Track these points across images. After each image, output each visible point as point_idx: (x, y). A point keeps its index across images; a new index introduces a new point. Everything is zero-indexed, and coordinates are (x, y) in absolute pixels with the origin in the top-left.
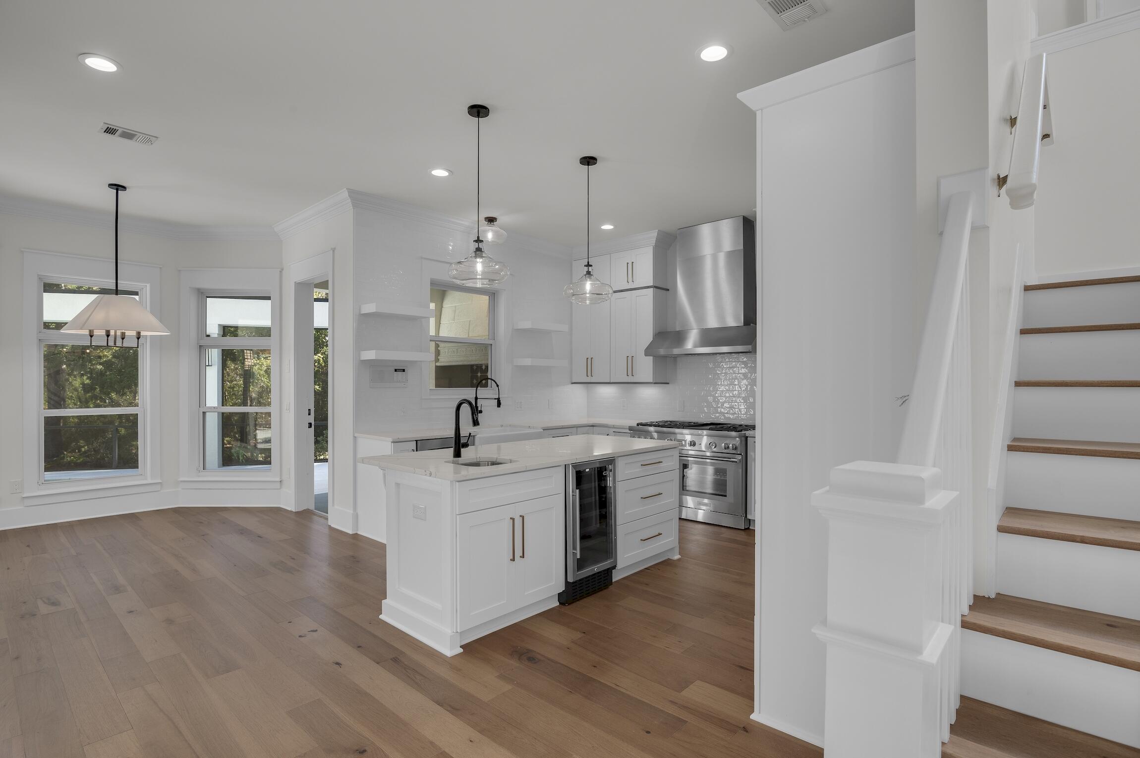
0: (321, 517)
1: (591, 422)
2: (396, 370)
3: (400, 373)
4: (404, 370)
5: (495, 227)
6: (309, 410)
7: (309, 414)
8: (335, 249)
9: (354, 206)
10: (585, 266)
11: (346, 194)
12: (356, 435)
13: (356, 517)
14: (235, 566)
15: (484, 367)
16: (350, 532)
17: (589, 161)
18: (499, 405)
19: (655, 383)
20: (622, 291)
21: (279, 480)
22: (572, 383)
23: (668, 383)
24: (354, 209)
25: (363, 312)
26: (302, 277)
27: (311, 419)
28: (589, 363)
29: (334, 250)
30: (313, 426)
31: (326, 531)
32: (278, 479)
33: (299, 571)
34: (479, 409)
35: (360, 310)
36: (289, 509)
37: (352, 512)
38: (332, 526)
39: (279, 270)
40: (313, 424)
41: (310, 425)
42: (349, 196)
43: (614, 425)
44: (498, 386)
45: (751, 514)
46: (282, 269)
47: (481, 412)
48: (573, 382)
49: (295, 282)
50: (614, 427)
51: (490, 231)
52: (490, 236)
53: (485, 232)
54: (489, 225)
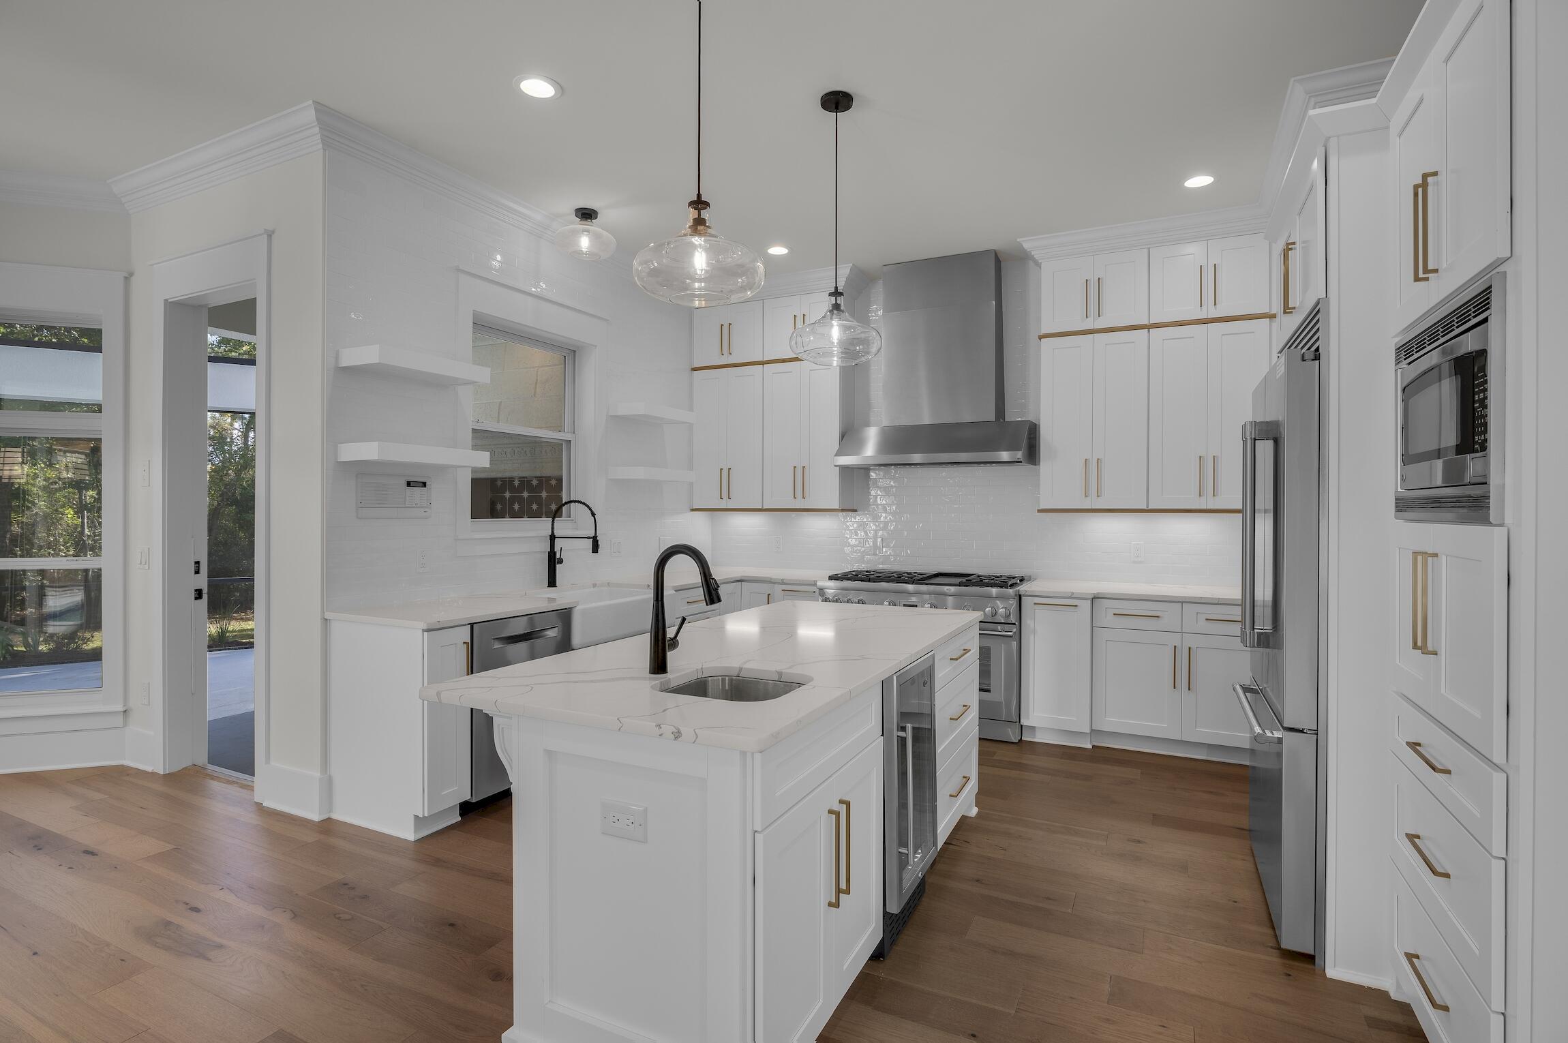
0: (232, 783)
1: (740, 575)
2: (409, 484)
3: (417, 490)
4: (424, 485)
5: (593, 226)
6: (197, 563)
7: (197, 572)
8: (273, 232)
9: (326, 144)
10: (831, 294)
11: (310, 115)
12: (328, 615)
13: (328, 786)
14: (35, 954)
15: (553, 482)
16: (315, 817)
17: (837, 101)
18: (595, 548)
19: (843, 510)
20: (784, 361)
21: (122, 710)
22: (693, 510)
23: (856, 511)
24: (324, 150)
25: (345, 363)
26: (181, 290)
27: (202, 581)
28: (725, 479)
29: (270, 235)
30: (205, 596)
31: (252, 818)
32: (120, 708)
33: (221, 946)
34: (558, 556)
35: (337, 358)
36: (149, 768)
37: (317, 774)
38: (265, 804)
39: (125, 274)
40: (205, 591)
41: (199, 595)
42: (317, 119)
43: (782, 580)
44: (593, 514)
45: (1028, 718)
46: (131, 274)
47: (561, 561)
48: (694, 508)
49: (166, 301)
50: (783, 582)
51: (585, 233)
52: (585, 243)
53: (576, 234)
54: (583, 222)
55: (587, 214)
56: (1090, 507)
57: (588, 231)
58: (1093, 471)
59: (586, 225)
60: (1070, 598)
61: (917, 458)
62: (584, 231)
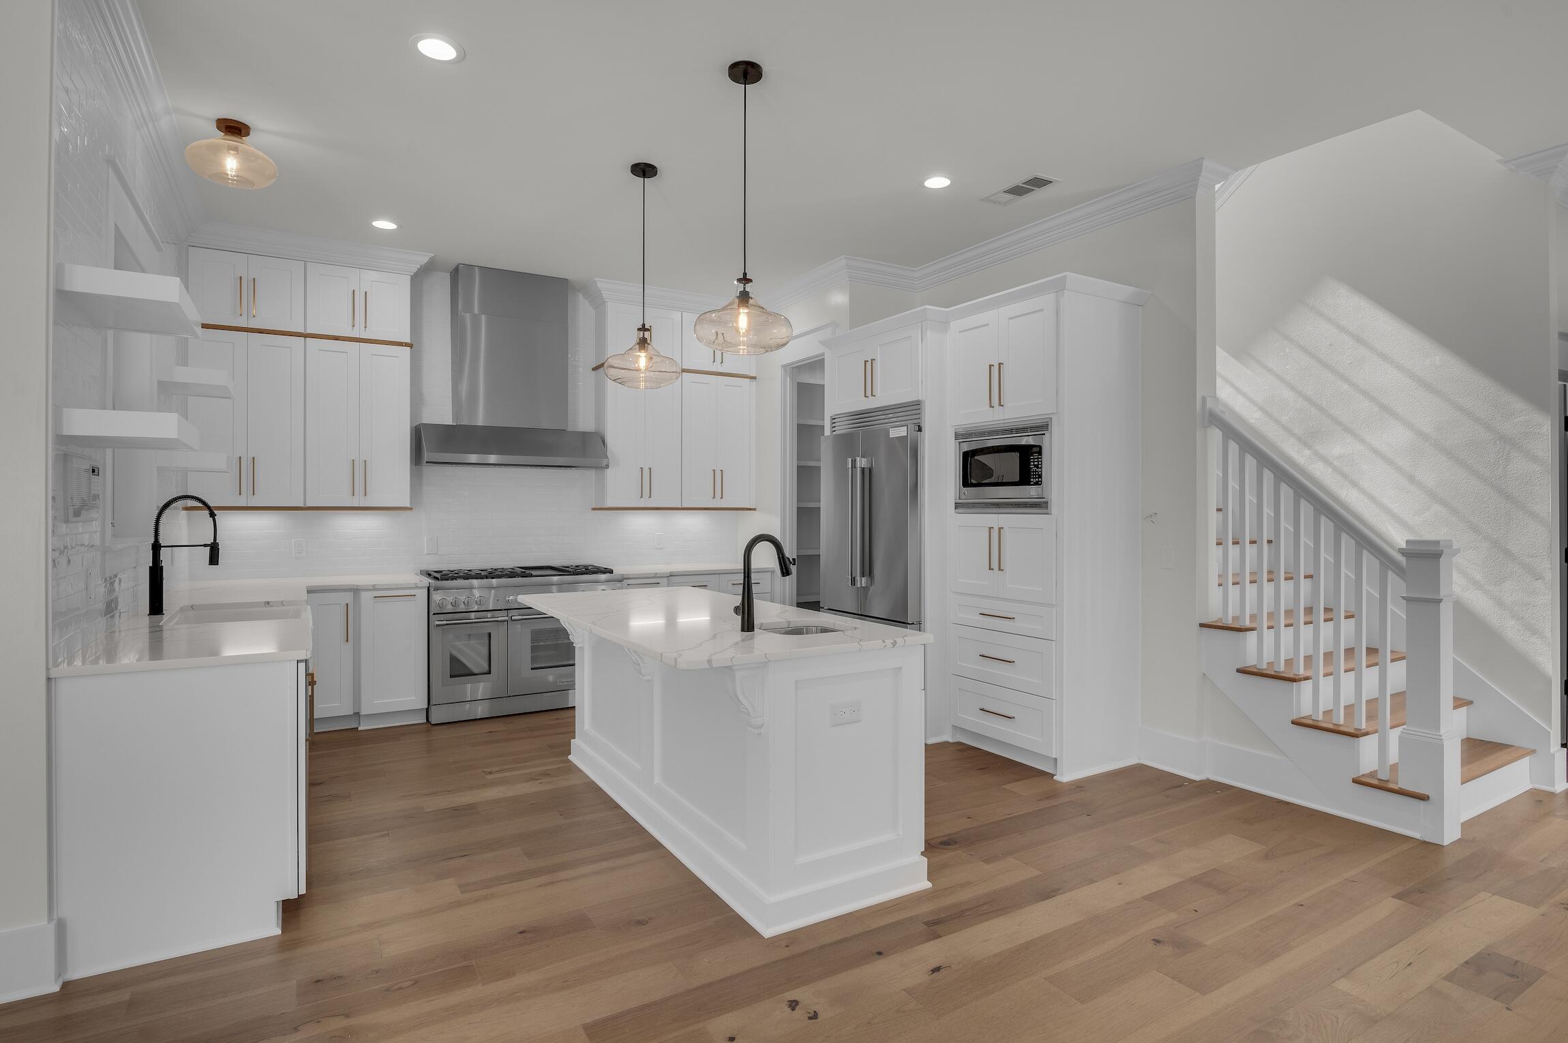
2: (93, 471)
4: (98, 471)
5: (245, 146)
18: (214, 559)
20: (336, 338)
43: (374, 586)
50: (374, 588)
51: (232, 152)
52: (231, 164)
53: (216, 150)
54: (227, 137)
55: (234, 128)
56: (643, 506)
57: (236, 149)
58: (646, 478)
59: (232, 141)
60: (654, 577)
61: (493, 458)
62: (230, 148)
